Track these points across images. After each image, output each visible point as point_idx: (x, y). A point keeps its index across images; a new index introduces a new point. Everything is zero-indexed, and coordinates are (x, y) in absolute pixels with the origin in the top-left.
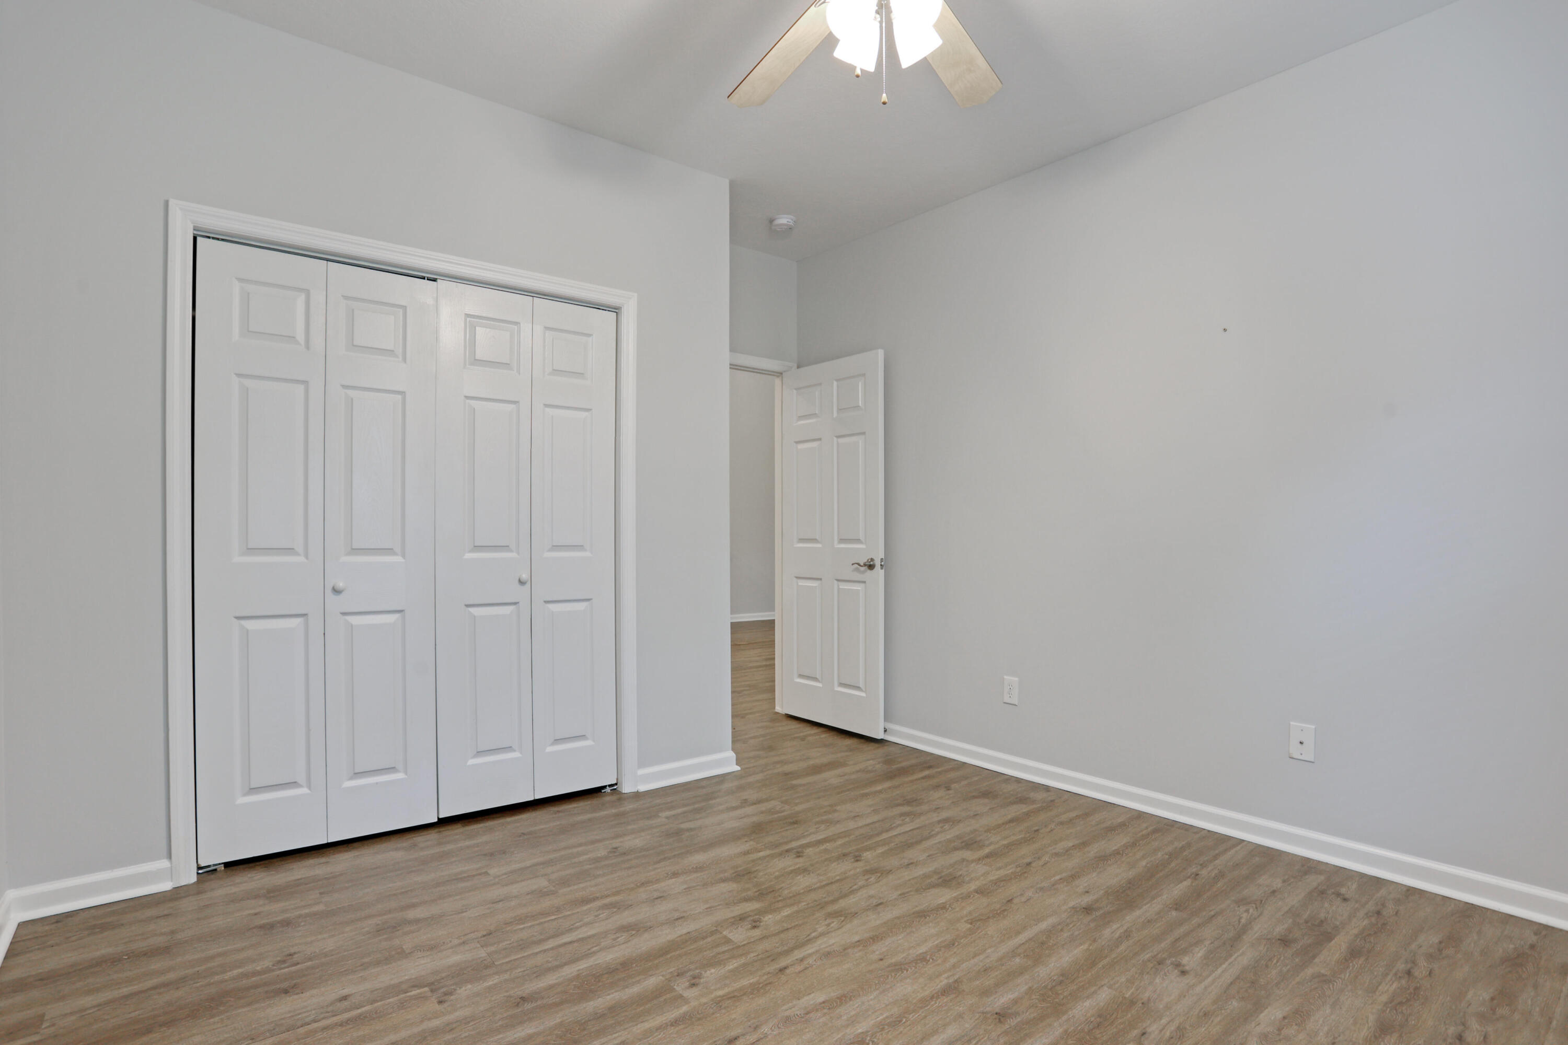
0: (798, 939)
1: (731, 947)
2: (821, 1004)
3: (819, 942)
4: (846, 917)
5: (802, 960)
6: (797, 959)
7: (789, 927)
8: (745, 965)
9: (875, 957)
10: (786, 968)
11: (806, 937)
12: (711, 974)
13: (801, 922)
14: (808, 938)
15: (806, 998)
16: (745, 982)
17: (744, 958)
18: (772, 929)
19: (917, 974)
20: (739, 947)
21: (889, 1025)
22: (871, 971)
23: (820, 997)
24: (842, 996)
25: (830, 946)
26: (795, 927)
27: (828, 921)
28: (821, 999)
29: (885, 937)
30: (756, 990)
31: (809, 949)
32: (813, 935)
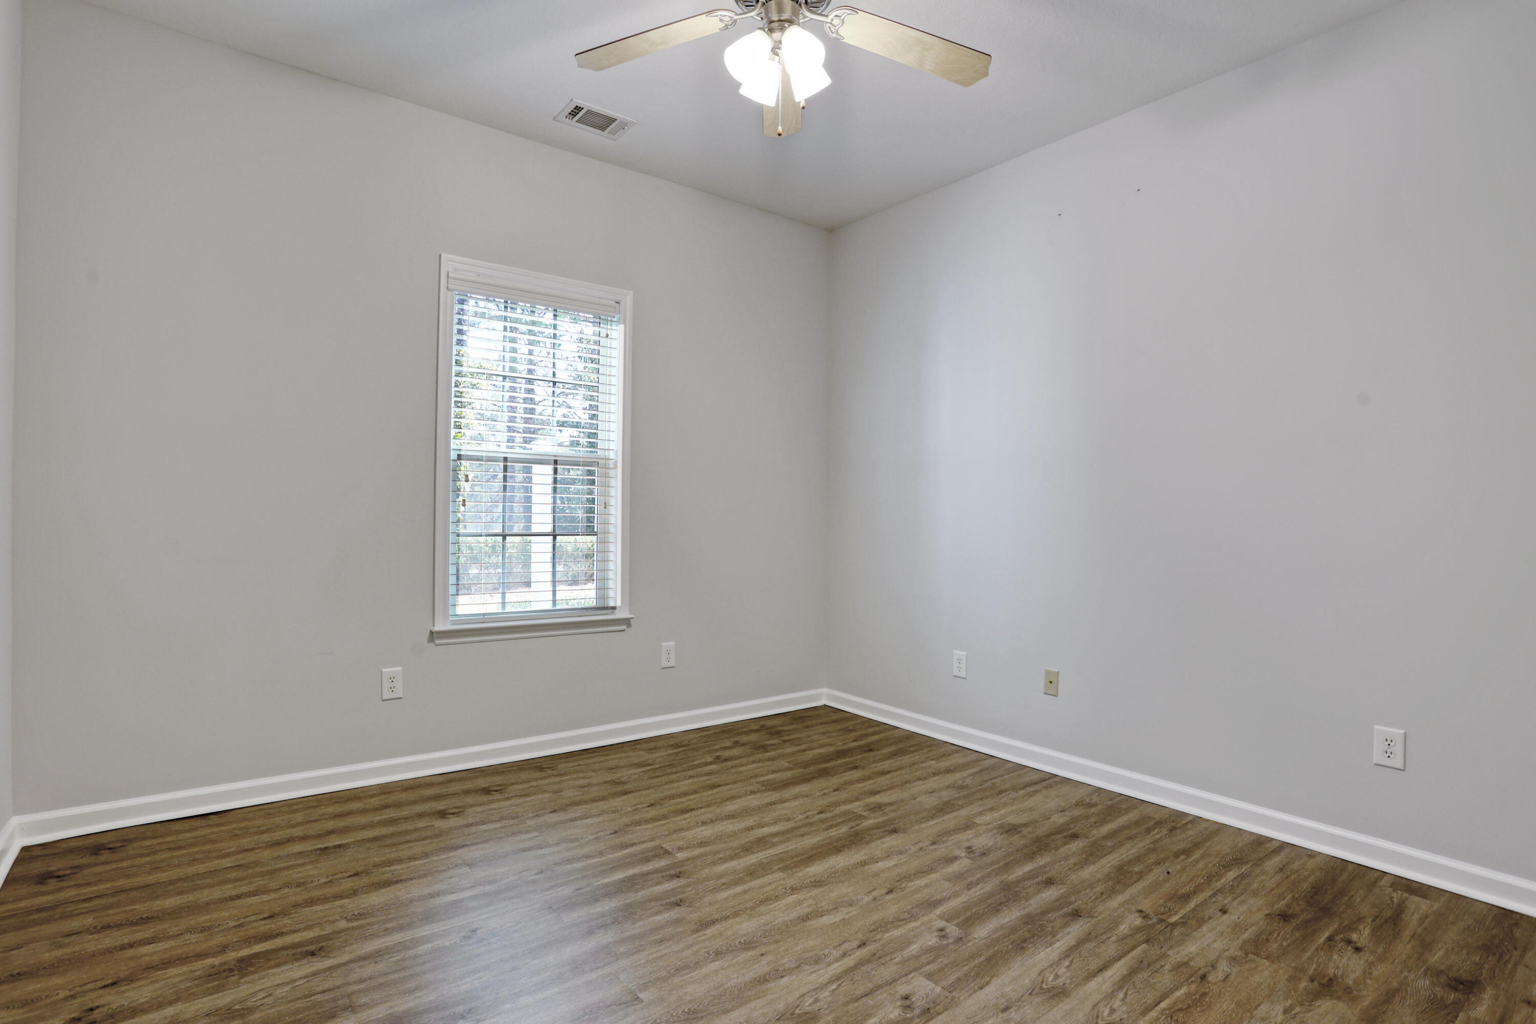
0: (851, 980)
1: (924, 969)
2: (825, 915)
3: (828, 976)
4: (792, 1014)
5: (844, 955)
6: (850, 956)
7: (864, 1000)
8: (902, 949)
9: (769, 958)
10: (860, 946)
11: (841, 983)
12: (932, 940)
13: (850, 1007)
14: (840, 982)
15: (837, 920)
16: (895, 933)
17: (905, 956)
18: (885, 995)
19: (732, 938)
20: (915, 970)
21: (771, 899)
22: (776, 942)
23: (826, 920)
24: (806, 920)
25: (815, 971)
26: (857, 999)
27: (816, 1007)
28: (825, 918)
29: (751, 982)
30: (883, 926)
31: (837, 968)
32: (834, 986)
